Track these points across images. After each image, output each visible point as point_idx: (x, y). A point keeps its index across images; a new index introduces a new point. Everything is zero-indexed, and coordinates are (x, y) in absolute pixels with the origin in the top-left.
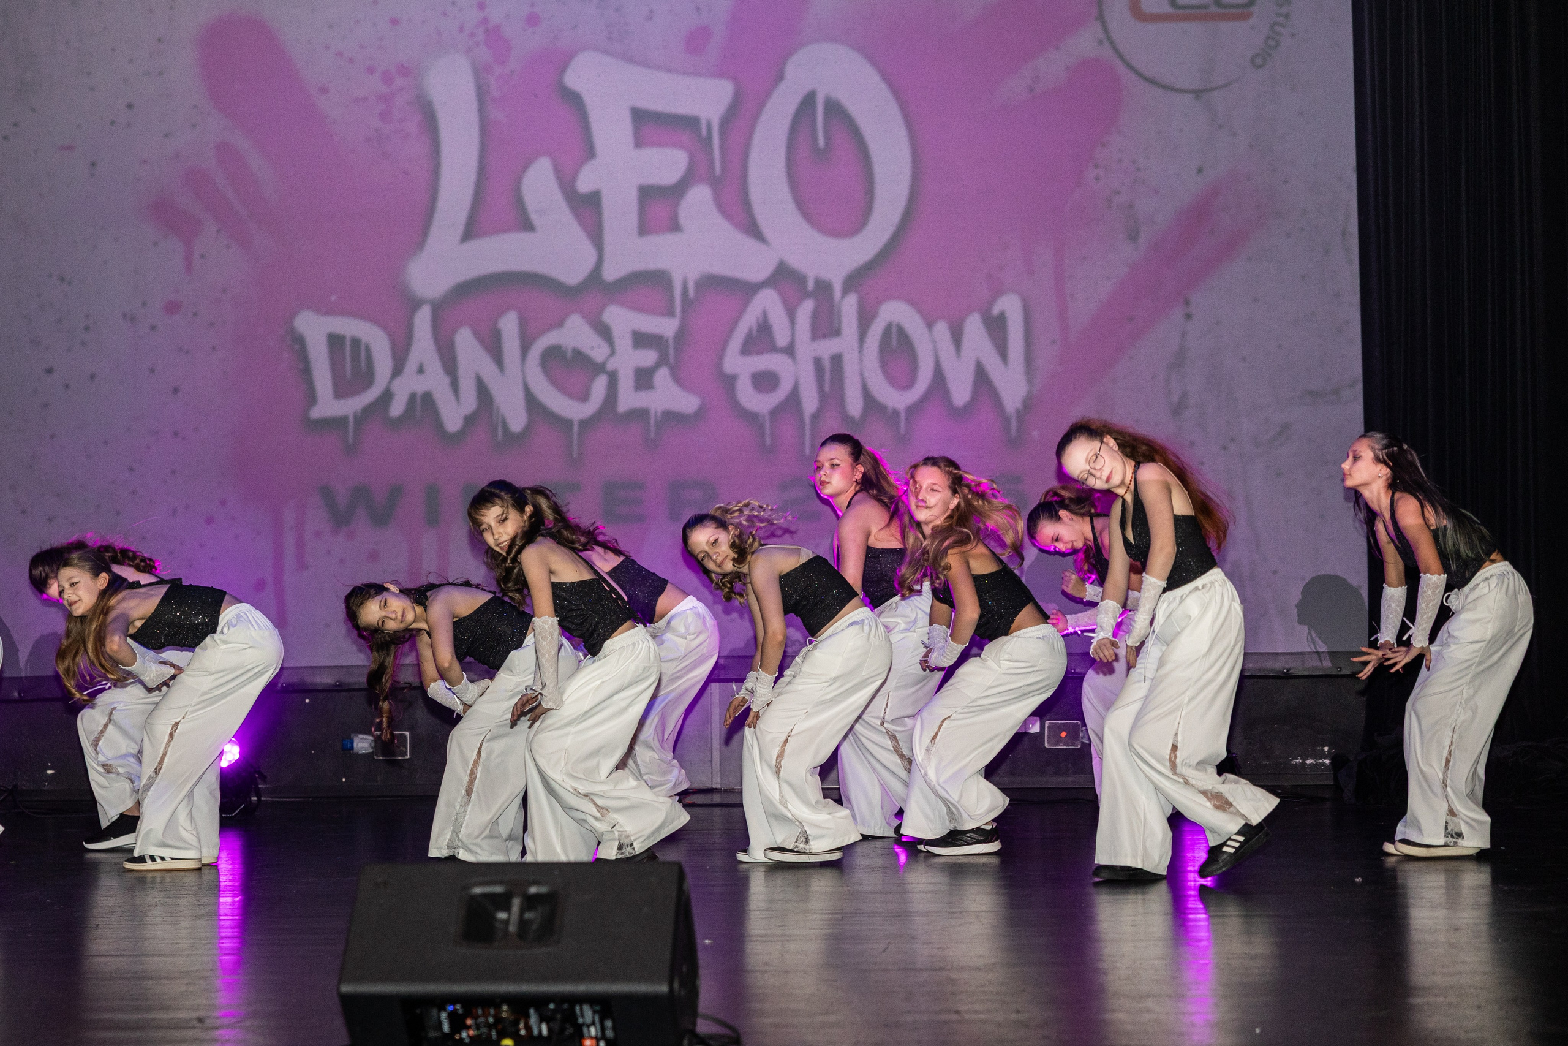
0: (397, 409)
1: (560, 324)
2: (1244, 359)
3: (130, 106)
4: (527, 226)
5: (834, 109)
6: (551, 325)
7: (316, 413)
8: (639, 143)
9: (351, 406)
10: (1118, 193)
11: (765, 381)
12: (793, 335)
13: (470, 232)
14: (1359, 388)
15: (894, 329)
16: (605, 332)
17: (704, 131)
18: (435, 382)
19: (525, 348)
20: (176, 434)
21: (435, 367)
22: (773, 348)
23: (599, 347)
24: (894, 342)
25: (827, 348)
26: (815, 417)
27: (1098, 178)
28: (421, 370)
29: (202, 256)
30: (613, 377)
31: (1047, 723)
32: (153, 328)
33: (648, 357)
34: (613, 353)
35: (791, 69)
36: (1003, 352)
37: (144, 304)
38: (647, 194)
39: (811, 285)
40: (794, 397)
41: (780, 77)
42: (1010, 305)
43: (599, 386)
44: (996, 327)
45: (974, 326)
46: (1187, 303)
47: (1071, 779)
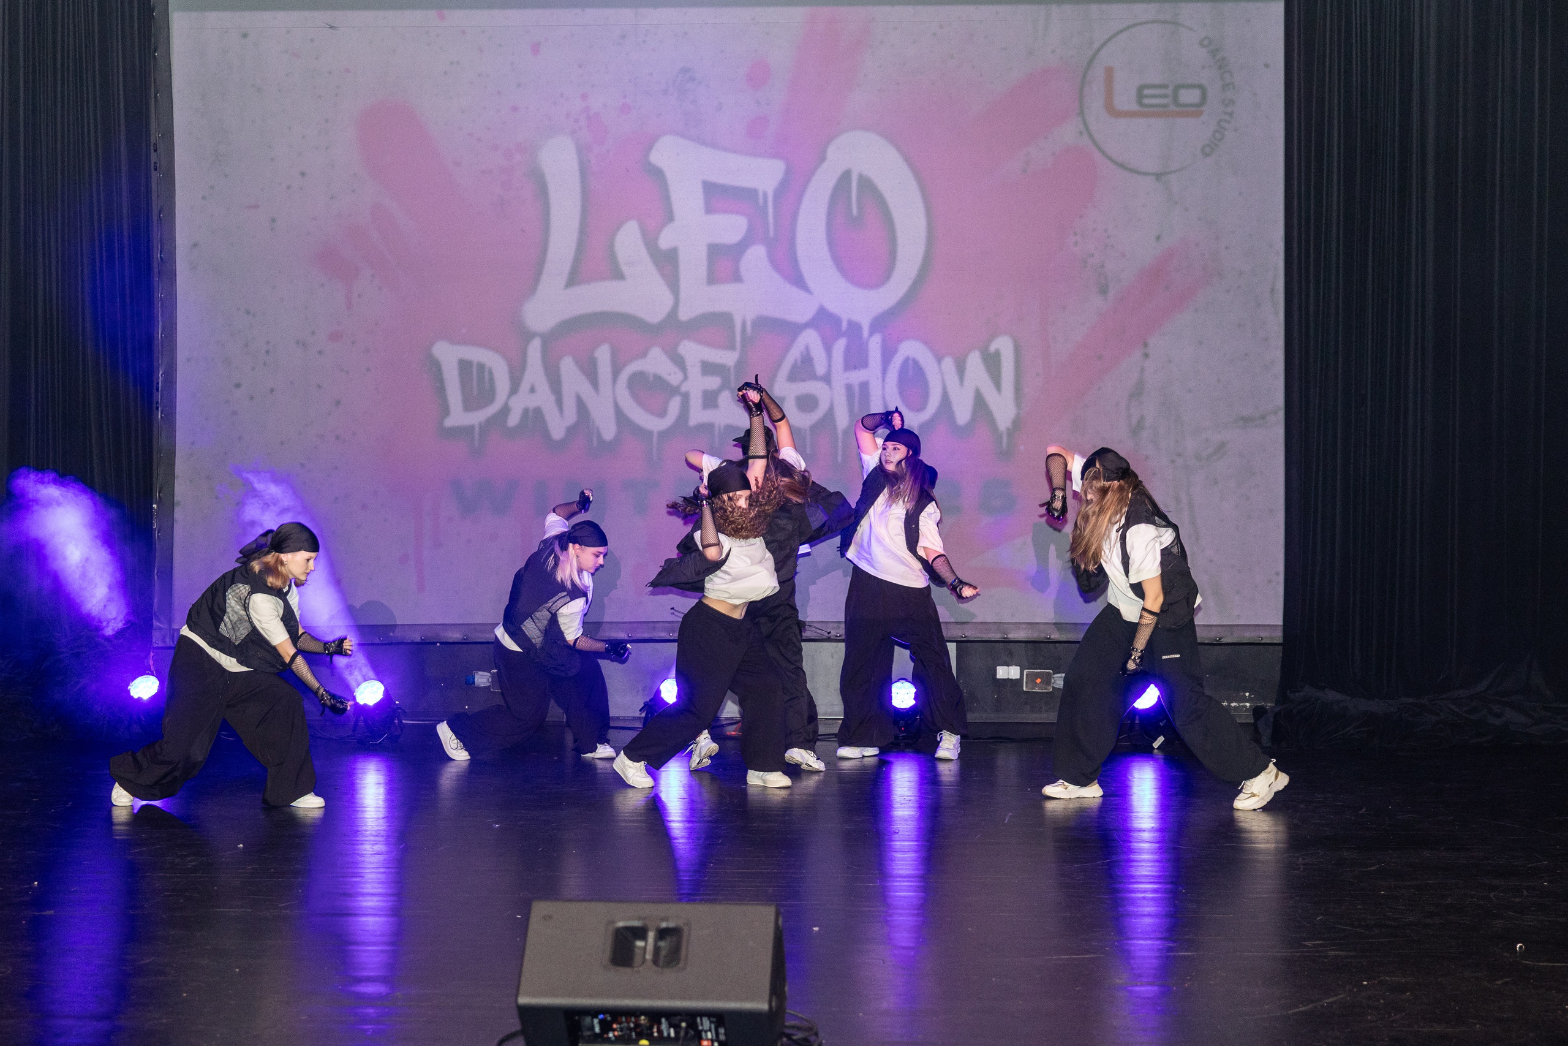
0: (513, 420)
1: (644, 354)
2: (1190, 391)
3: (303, 174)
4: (619, 276)
5: (866, 184)
6: (637, 355)
7: (449, 422)
8: (709, 210)
9: (476, 418)
10: (1092, 255)
11: (807, 403)
12: (830, 366)
13: (574, 279)
14: (1281, 414)
15: (911, 362)
16: (679, 362)
17: (761, 201)
18: (543, 399)
19: (616, 374)
20: (338, 438)
21: (544, 388)
22: (813, 377)
23: (675, 373)
24: (911, 372)
25: (856, 377)
26: (846, 432)
27: (1076, 244)
28: (532, 390)
29: (360, 296)
30: (686, 397)
31: (1025, 672)
32: (320, 352)
33: (714, 382)
34: (686, 378)
35: (832, 152)
36: (997, 384)
37: (313, 333)
38: (715, 251)
39: (844, 325)
40: (830, 414)
41: (822, 158)
42: (1004, 345)
43: (675, 405)
44: (992, 363)
45: (974, 362)
46: (1146, 345)
47: (1044, 715)
